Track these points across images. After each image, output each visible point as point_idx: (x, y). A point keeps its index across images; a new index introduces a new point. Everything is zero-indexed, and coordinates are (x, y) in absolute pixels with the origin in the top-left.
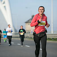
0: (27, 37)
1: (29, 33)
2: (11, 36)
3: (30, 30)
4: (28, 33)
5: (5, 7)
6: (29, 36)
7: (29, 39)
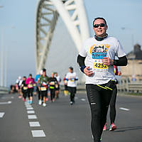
0: (122, 90)
1: (129, 81)
2: (75, 88)
3: (131, 76)
4: (125, 81)
5: (78, 26)
6: (128, 89)
7: (129, 94)
